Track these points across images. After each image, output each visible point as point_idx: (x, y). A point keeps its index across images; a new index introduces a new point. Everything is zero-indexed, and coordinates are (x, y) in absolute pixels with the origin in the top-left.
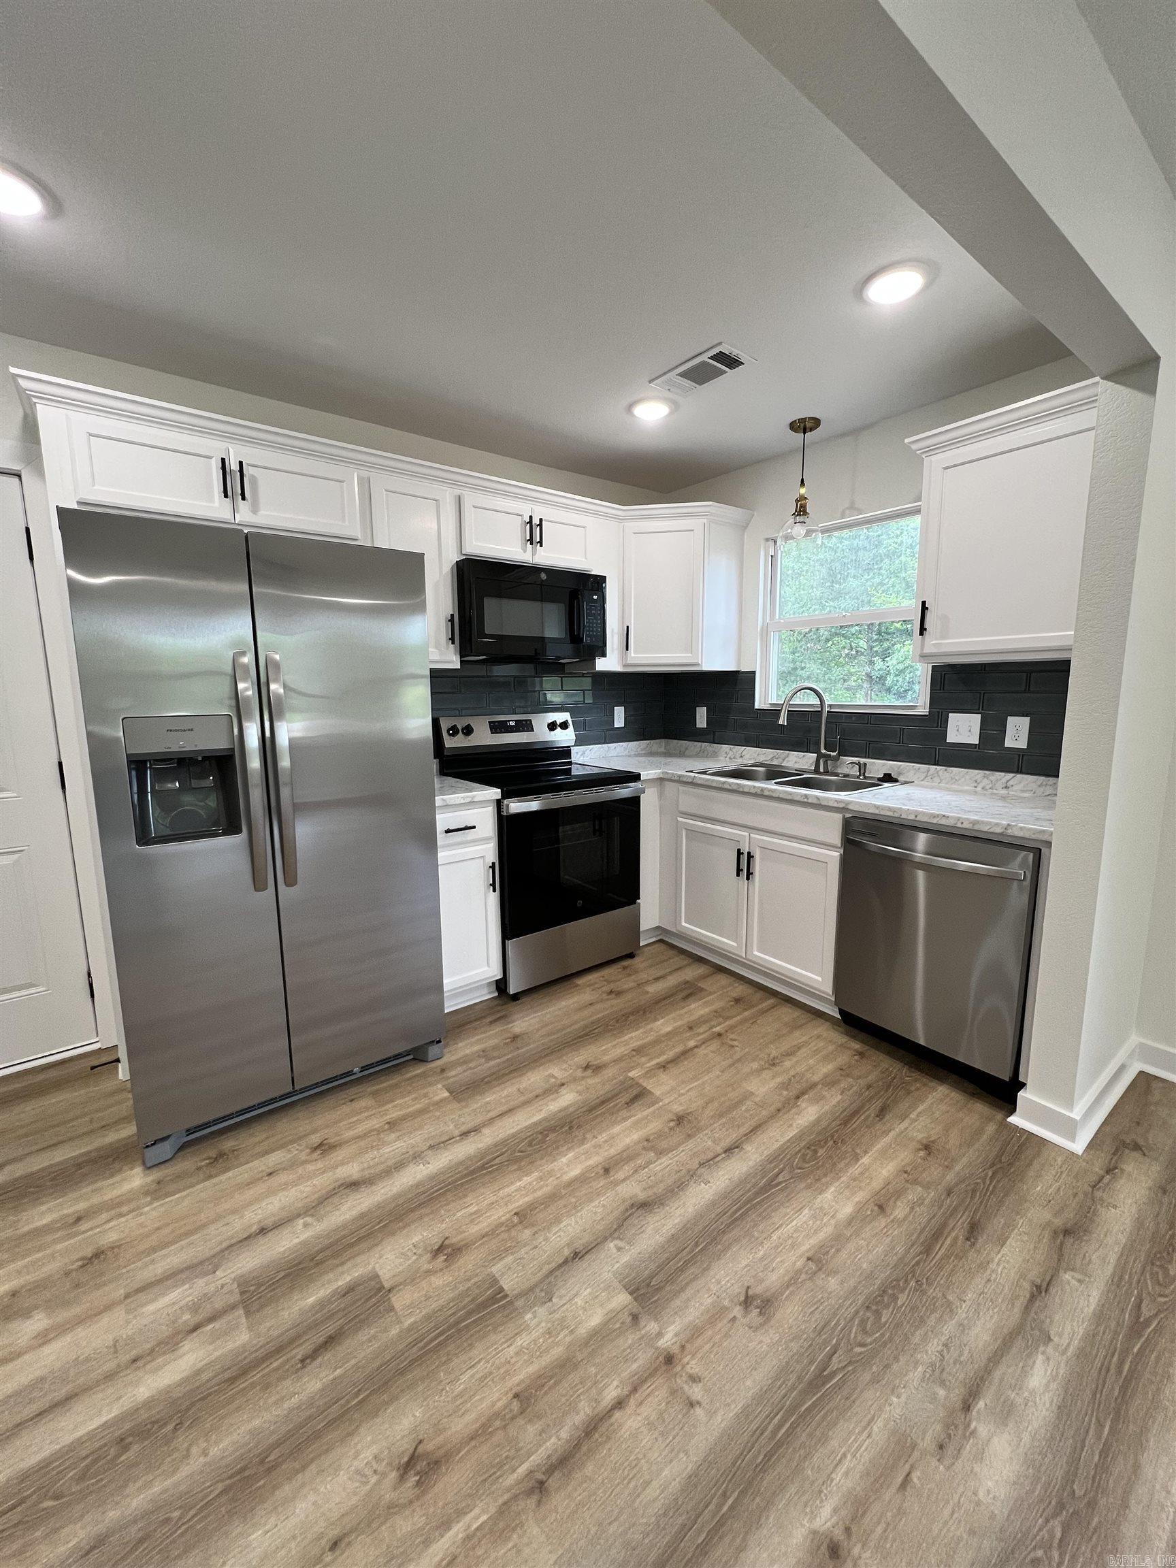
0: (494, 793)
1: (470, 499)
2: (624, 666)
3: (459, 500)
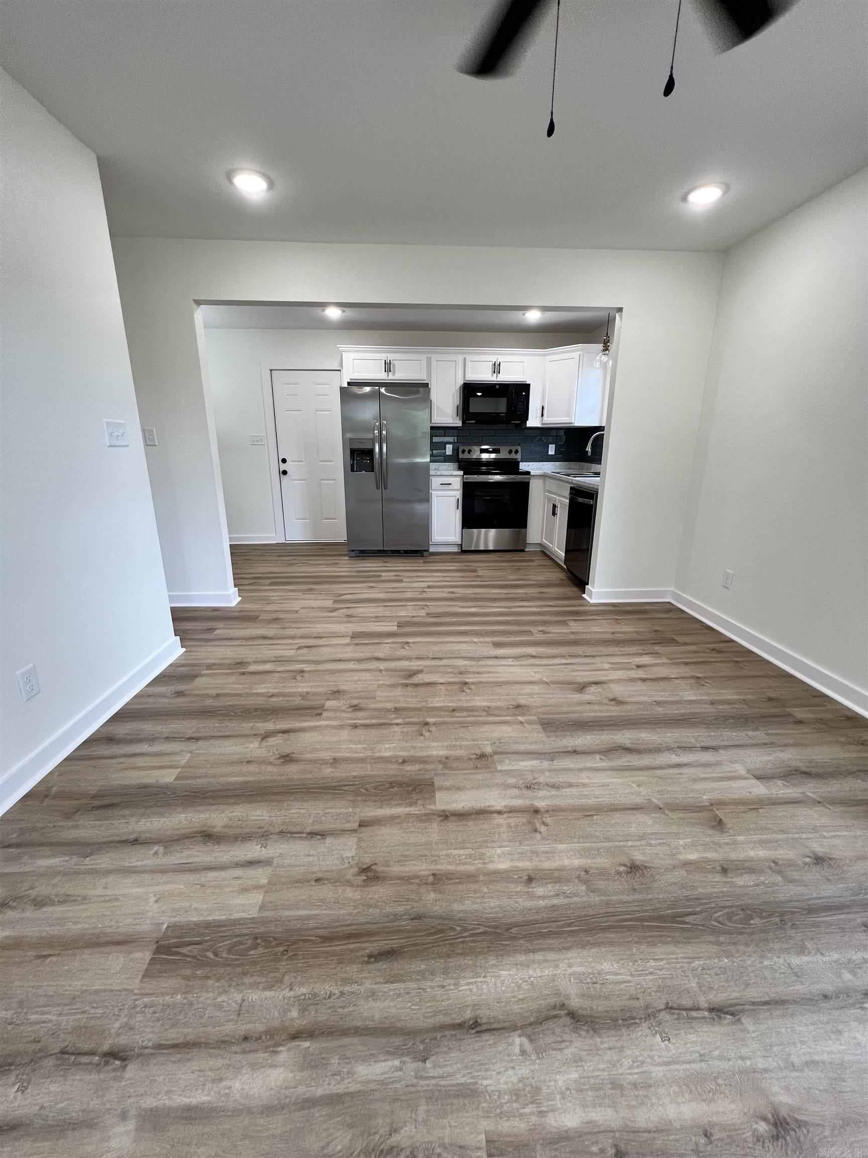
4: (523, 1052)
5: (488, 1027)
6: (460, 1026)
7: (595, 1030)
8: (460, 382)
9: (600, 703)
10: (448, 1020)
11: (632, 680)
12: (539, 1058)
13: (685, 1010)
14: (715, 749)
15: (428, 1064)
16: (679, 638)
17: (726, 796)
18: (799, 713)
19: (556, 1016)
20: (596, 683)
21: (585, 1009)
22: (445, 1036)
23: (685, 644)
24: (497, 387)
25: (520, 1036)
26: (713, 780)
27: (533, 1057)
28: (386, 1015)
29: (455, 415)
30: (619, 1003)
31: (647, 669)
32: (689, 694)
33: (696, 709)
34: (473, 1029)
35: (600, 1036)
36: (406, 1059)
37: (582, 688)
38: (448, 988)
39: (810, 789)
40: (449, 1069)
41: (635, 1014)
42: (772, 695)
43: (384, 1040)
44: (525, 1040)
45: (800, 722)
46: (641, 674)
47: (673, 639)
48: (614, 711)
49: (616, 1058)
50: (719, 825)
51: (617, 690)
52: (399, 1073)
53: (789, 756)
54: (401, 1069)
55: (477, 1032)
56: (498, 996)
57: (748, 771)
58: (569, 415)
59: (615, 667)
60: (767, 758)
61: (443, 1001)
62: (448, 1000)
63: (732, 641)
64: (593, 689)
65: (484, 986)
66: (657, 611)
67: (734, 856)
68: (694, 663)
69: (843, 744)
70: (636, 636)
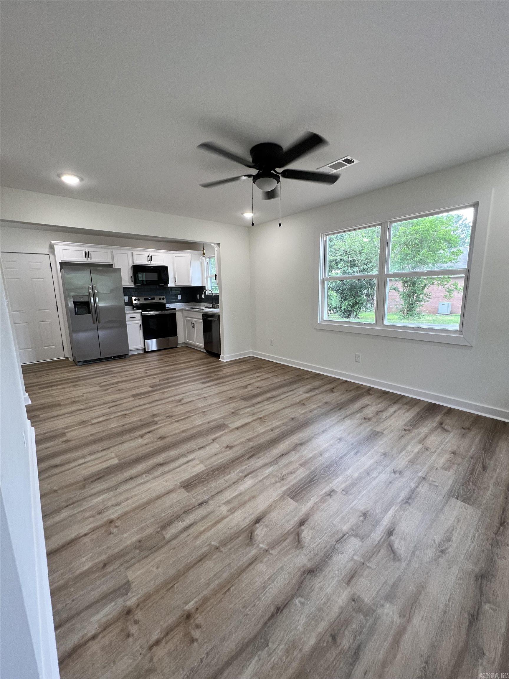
0: (140, 311)
1: (135, 253)
2: (176, 285)
3: (132, 253)
4: (302, 604)
5: (283, 606)
6: (273, 616)
7: (321, 570)
8: (131, 265)
9: (255, 389)
10: (266, 618)
11: (259, 381)
12: (308, 601)
13: (341, 539)
14: (293, 390)
15: (270, 645)
16: (263, 366)
17: (302, 399)
18: (306, 377)
19: (304, 579)
20: (249, 385)
21: (313, 565)
22: (268, 627)
23: (266, 367)
24: (152, 267)
25: (297, 598)
26: (297, 397)
27: (306, 602)
28: (237, 642)
29: (130, 281)
30: (322, 553)
31: (261, 377)
32: (277, 380)
33: (282, 383)
34: (278, 613)
35: (324, 570)
36: (259, 653)
37: (246, 387)
38: (257, 604)
39: (317, 391)
40: (279, 639)
41: (329, 553)
42: (298, 374)
43: (244, 654)
44: (299, 599)
45: (307, 379)
46: (259, 379)
47: (261, 367)
48: (260, 390)
49: (333, 574)
50: (304, 404)
51: (257, 384)
52: (260, 662)
53: (309, 387)
54: (260, 659)
55: (280, 612)
56: (279, 590)
57: (303, 392)
58: (189, 281)
59: (251, 379)
60: (305, 389)
61: (258, 612)
62: (260, 609)
63: (278, 363)
64: (249, 386)
65: (271, 590)
66: (249, 360)
67: (311, 409)
68: (272, 372)
69: (318, 380)
70: (249, 369)
